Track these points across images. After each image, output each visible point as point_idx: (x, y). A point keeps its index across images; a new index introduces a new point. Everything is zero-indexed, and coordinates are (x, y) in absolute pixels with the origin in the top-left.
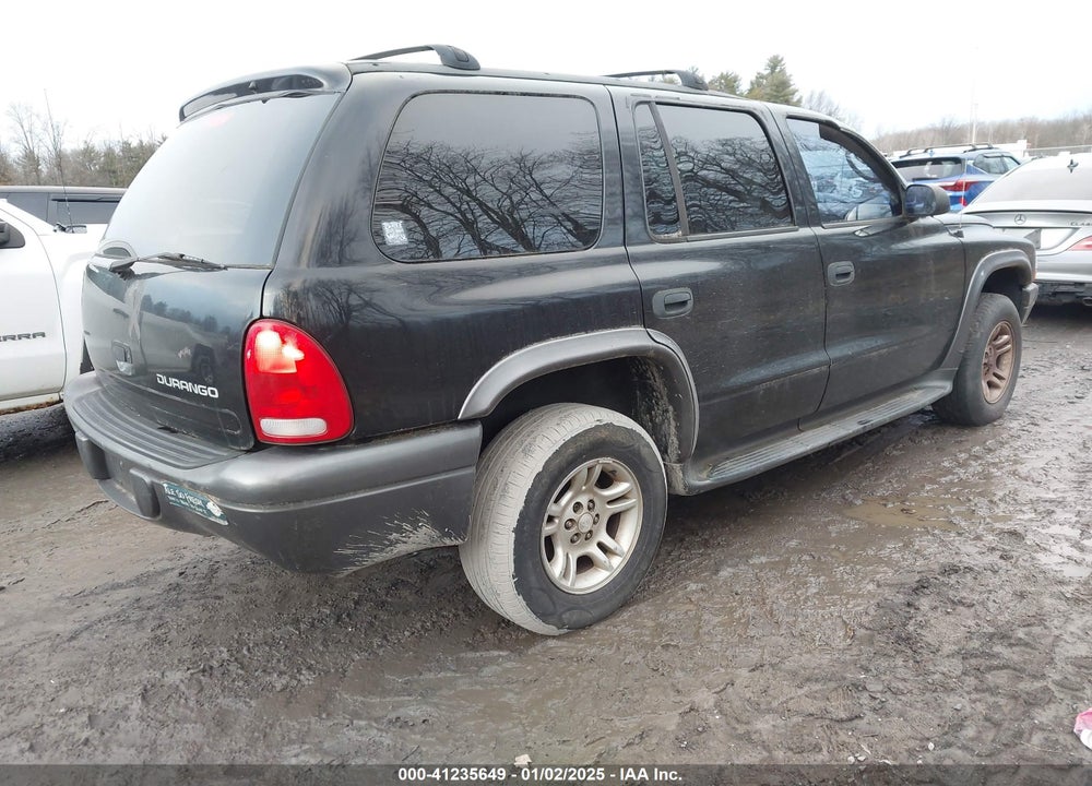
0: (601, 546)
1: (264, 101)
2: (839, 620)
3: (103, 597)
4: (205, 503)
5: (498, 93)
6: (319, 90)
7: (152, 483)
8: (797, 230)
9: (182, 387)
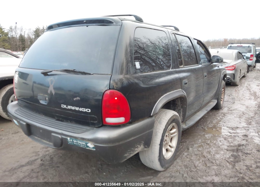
0: (170, 146)
1: (87, 26)
2: (225, 160)
3: (20, 170)
4: (86, 144)
5: (150, 29)
6: (112, 24)
7: (62, 138)
8: (198, 65)
9: (74, 109)
